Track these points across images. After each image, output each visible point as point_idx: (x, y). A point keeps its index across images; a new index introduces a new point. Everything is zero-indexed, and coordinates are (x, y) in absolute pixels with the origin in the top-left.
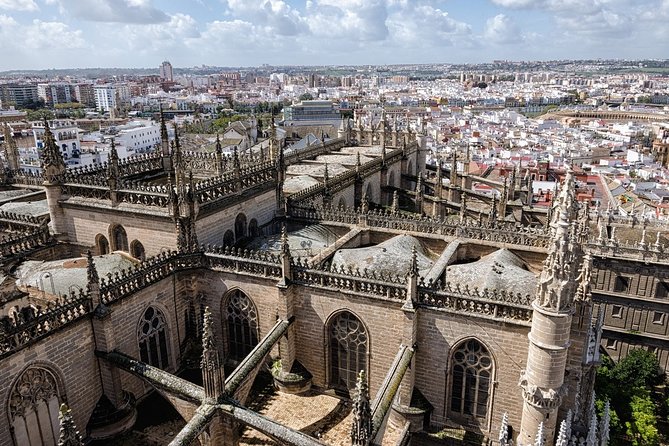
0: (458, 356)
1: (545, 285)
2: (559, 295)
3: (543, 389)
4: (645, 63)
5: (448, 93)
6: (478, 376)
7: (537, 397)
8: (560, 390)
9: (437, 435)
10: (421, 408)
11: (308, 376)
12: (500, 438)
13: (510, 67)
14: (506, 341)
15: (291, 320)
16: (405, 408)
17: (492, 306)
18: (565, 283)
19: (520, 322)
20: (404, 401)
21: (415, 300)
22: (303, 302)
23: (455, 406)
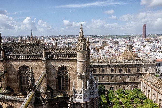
0: (59, 72)
1: (79, 44)
2: (83, 46)
3: (82, 73)
4: (91, 36)
5: (48, 42)
6: (65, 77)
7: (80, 75)
8: (86, 73)
9: (55, 98)
10: (50, 90)
11: (12, 91)
12: (73, 89)
13: (63, 36)
14: (71, 65)
15: (5, 72)
16: (45, 91)
17: (66, 55)
18: (83, 43)
19: (74, 58)
20: (44, 89)
21: (45, 57)
22: (9, 65)
23: (60, 88)
